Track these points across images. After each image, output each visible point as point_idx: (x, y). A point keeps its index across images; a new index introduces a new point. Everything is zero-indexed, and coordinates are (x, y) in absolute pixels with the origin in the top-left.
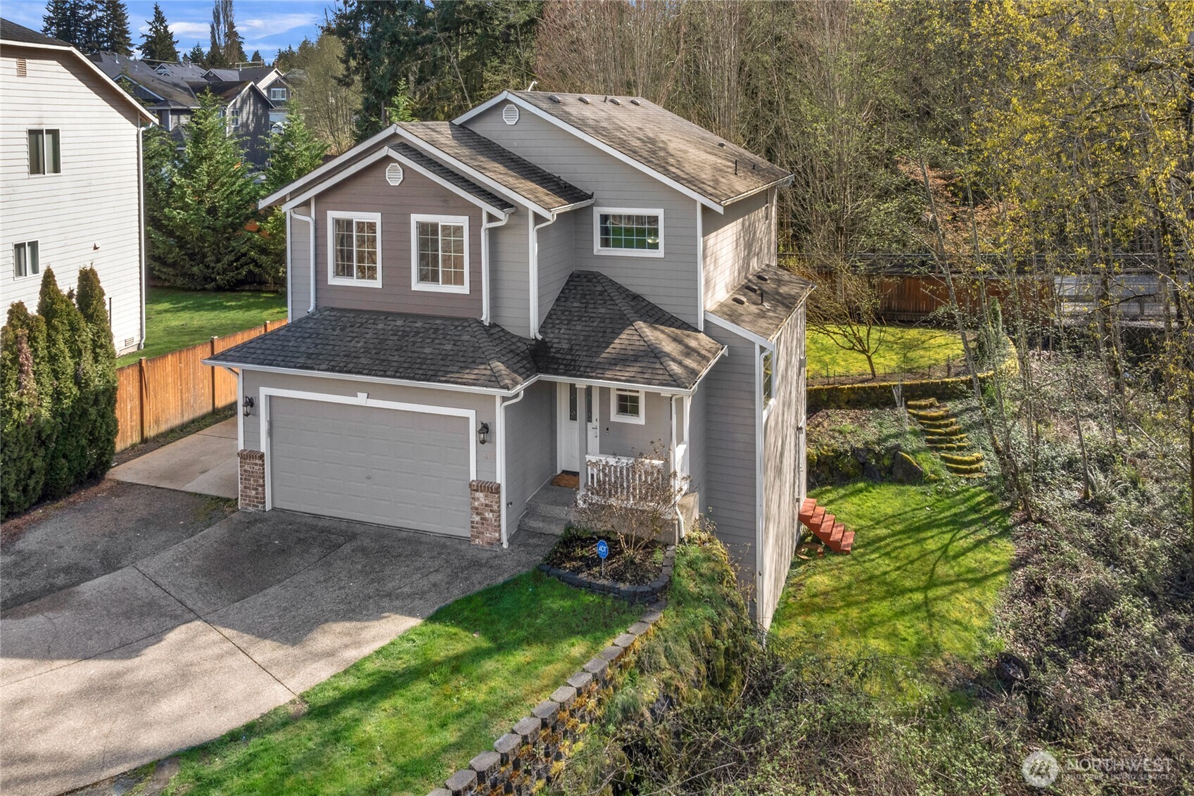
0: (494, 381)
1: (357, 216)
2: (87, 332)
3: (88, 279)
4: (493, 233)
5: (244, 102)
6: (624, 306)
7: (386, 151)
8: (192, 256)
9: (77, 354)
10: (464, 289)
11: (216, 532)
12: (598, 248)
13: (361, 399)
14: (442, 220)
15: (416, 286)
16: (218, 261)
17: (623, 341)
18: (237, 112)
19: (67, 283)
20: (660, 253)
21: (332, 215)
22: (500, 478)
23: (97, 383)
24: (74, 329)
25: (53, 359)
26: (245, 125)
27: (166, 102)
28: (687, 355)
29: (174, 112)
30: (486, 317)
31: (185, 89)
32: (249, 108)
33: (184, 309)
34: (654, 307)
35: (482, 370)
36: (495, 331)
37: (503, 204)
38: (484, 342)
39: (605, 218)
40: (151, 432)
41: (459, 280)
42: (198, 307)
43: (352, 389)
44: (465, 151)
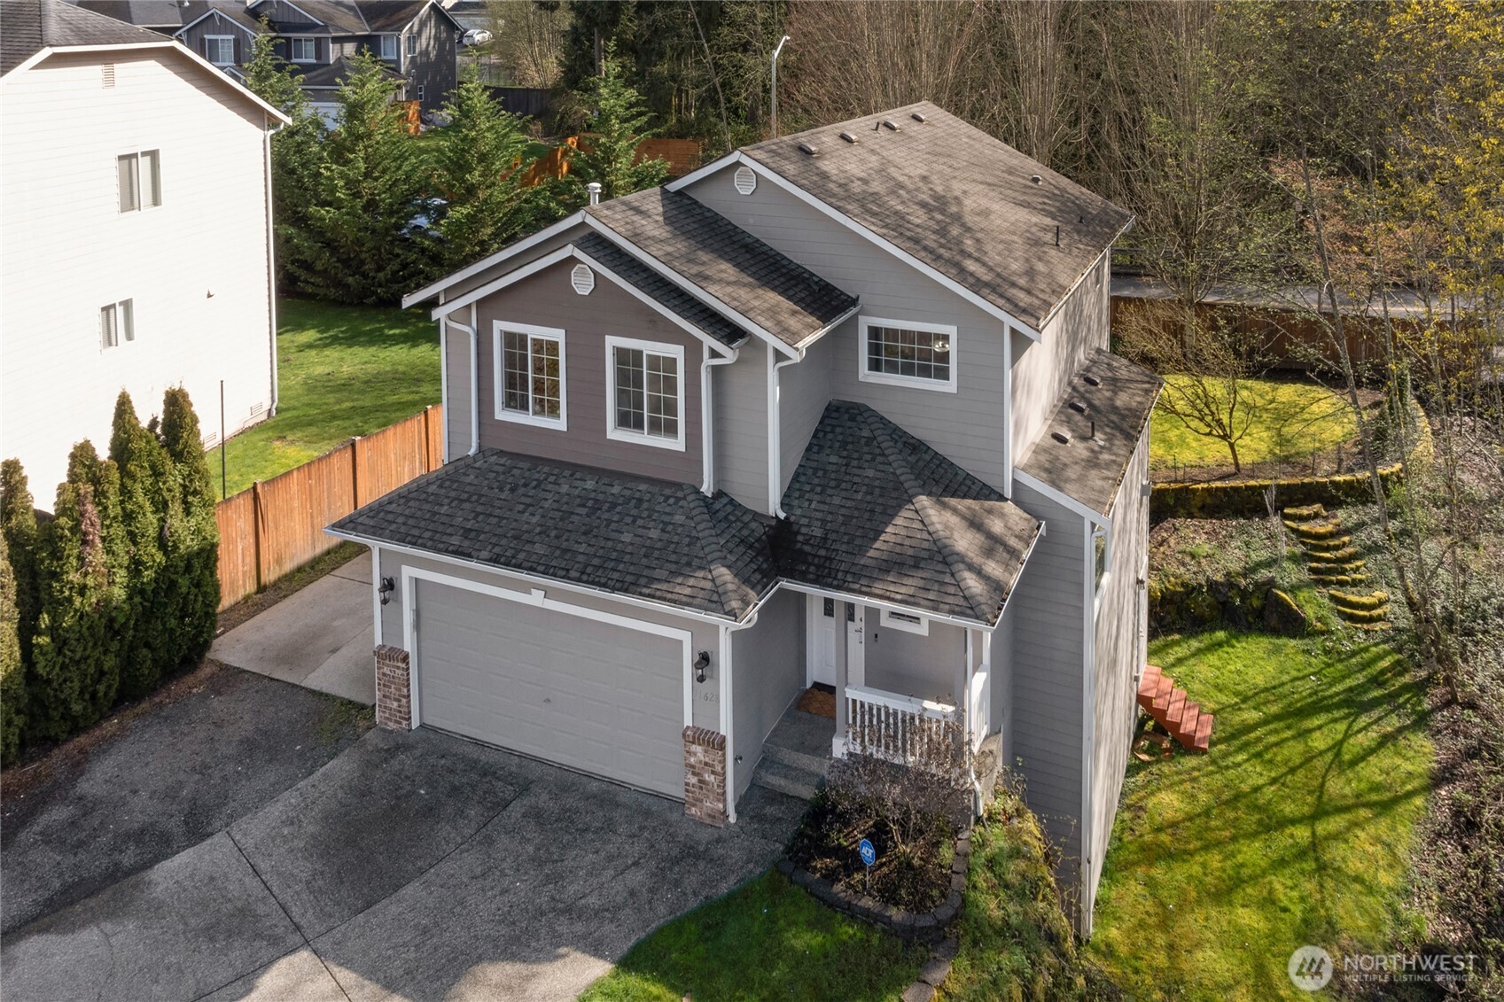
0: (715, 601)
1: (534, 332)
2: (175, 476)
3: (176, 402)
4: (717, 371)
5: (423, 24)
6: (898, 465)
7: (569, 250)
8: (346, 262)
9: (161, 506)
10: (678, 444)
11: (341, 768)
12: (864, 373)
13: (536, 599)
14: (650, 348)
15: (614, 433)
16: (380, 269)
17: (897, 529)
18: (413, 39)
19: (149, 410)
20: (950, 386)
21: (500, 326)
22: (726, 727)
23: (189, 543)
24: (157, 473)
25: (128, 517)
26: (426, 53)
27: (325, 28)
28: (989, 553)
29: (336, 40)
30: (707, 488)
31: (350, 8)
32: (430, 31)
33: (335, 341)
34: (941, 461)
35: (699, 580)
36: (722, 508)
37: (732, 333)
38: (704, 530)
39: (875, 332)
40: (269, 576)
41: (671, 429)
42: (351, 340)
43: (526, 588)
44: (681, 246)
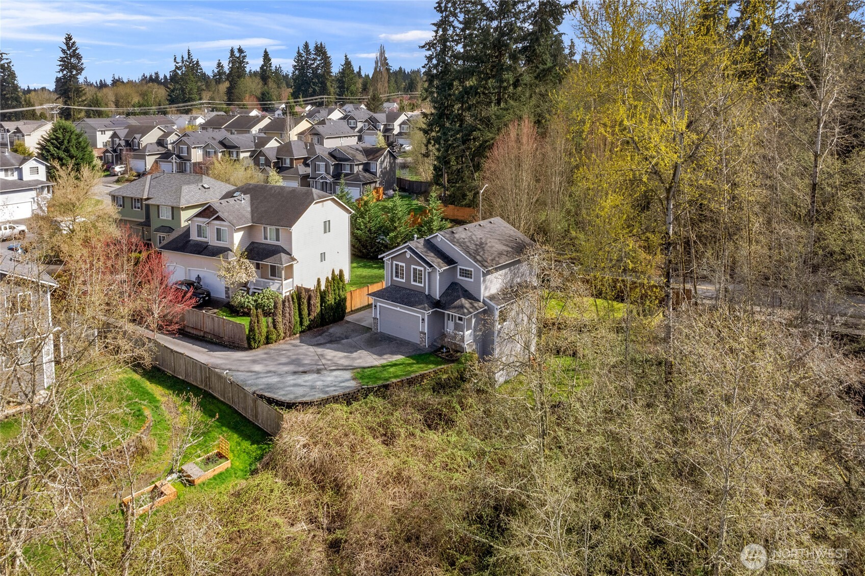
0: (424, 309)
1: (400, 264)
2: (341, 285)
3: (341, 271)
4: (429, 273)
5: (385, 158)
6: (460, 293)
7: (406, 250)
9: (339, 289)
10: (422, 285)
11: (367, 335)
12: (459, 277)
13: (398, 309)
14: (418, 268)
15: (413, 283)
17: (457, 303)
18: (382, 163)
20: (472, 280)
21: (394, 262)
22: (426, 331)
23: (343, 297)
24: (338, 283)
25: (334, 290)
27: (353, 161)
29: (356, 165)
30: (427, 293)
31: (361, 151)
32: (387, 160)
34: (470, 294)
35: (422, 306)
36: (429, 297)
37: (431, 266)
38: (425, 299)
39: (460, 269)
40: (352, 309)
41: (421, 283)
43: (397, 306)
